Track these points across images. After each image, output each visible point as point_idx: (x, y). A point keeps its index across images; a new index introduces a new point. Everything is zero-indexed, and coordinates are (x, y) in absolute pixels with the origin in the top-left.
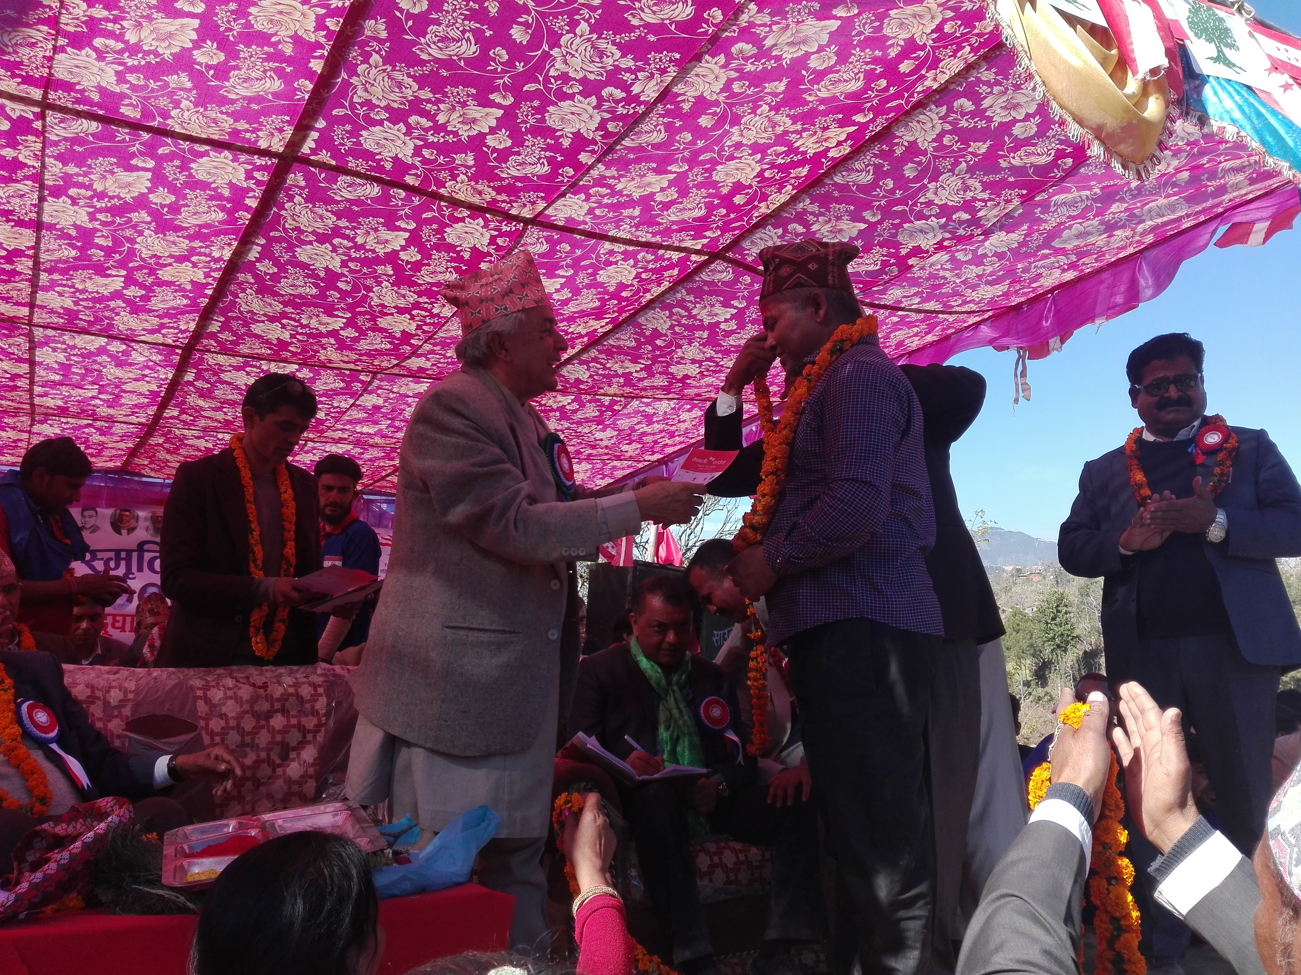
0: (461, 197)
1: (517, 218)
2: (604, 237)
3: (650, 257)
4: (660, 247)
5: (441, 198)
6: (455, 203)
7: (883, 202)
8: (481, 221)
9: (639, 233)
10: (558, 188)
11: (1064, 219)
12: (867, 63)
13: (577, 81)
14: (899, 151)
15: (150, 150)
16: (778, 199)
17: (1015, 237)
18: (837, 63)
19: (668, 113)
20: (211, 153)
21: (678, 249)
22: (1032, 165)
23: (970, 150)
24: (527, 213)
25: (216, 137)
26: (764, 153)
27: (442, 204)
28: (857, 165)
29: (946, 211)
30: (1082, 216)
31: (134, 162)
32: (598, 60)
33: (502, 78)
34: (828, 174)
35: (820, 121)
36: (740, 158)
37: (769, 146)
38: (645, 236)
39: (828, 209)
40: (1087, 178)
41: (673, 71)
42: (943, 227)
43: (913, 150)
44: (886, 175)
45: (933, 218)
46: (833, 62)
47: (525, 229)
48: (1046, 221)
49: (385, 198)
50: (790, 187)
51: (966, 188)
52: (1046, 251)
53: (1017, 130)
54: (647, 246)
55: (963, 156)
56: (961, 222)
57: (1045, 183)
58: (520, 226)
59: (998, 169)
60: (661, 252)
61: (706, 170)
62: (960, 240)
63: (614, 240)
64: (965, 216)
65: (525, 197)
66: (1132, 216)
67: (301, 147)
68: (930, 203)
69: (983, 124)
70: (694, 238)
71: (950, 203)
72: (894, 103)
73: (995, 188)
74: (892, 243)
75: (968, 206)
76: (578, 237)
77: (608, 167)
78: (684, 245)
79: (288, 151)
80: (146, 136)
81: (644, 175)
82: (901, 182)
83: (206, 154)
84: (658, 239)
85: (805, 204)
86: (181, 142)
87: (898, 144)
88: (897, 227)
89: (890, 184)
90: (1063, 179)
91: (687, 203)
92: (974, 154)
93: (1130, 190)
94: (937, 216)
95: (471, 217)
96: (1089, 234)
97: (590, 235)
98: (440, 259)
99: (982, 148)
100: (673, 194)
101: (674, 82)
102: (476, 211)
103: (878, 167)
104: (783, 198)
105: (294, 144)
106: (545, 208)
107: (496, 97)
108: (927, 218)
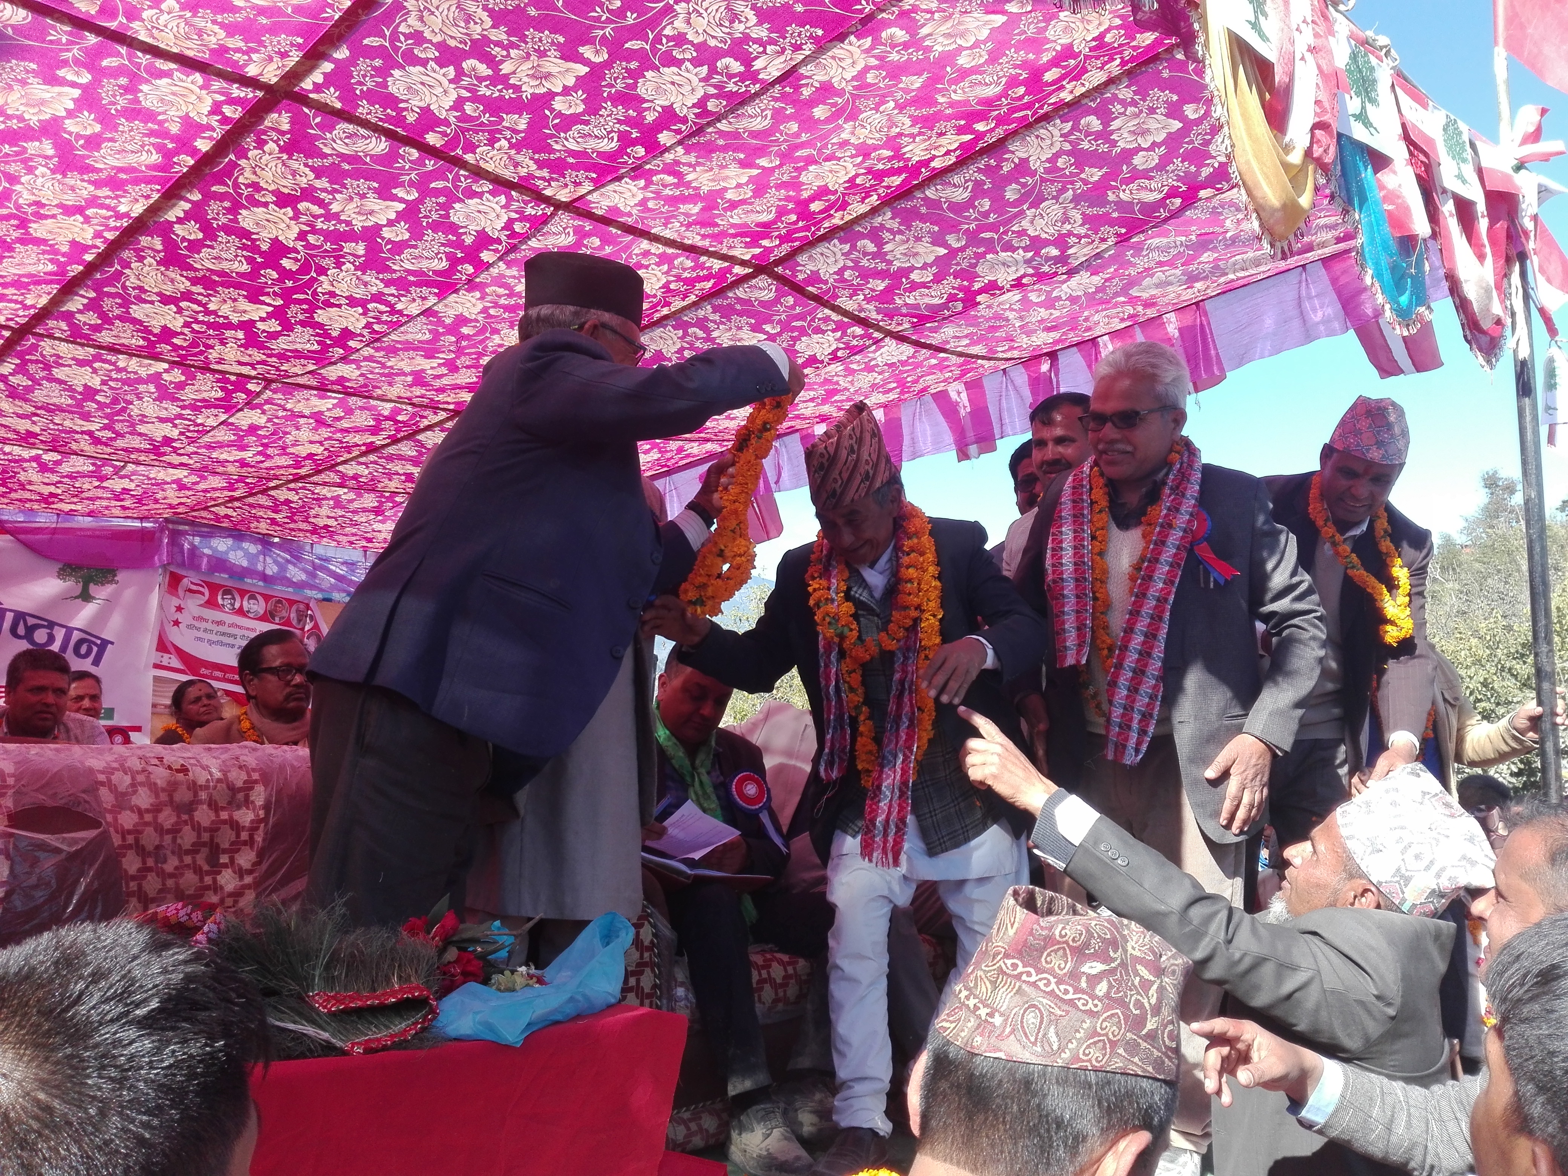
0: (489, 167)
1: (548, 201)
2: (645, 234)
3: (689, 264)
4: (705, 252)
5: (464, 164)
6: (478, 173)
7: (973, 226)
8: (503, 199)
9: (688, 234)
10: (617, 169)
11: (1152, 264)
12: (1016, 67)
13: (693, 45)
14: (1007, 168)
15: (90, 62)
16: (858, 208)
17: (1097, 280)
18: (986, 62)
19: (784, 97)
20: (177, 74)
21: (724, 258)
22: (1140, 201)
23: (1083, 176)
24: (564, 196)
25: (190, 54)
26: (867, 156)
27: (462, 172)
28: (956, 179)
29: (1037, 244)
30: (1171, 263)
31: (61, 73)
32: (727, 24)
33: (603, 28)
34: (921, 186)
35: (940, 126)
36: (839, 159)
37: (876, 148)
38: (693, 238)
39: (909, 228)
40: (1191, 222)
41: (808, 49)
42: (1028, 262)
43: (1023, 168)
44: (984, 194)
45: (1021, 251)
46: (982, 61)
47: (553, 215)
48: (1134, 265)
49: (390, 158)
50: (875, 197)
51: (1066, 219)
52: (1122, 299)
53: (1138, 161)
54: (691, 250)
55: (1072, 183)
56: (1048, 259)
57: (1146, 223)
58: (549, 211)
59: (1105, 203)
60: (703, 259)
61: (796, 169)
62: (1041, 277)
63: (656, 239)
64: (1054, 252)
65: (570, 175)
66: (1217, 267)
67: (301, 80)
68: (1022, 233)
69: (1104, 148)
70: (748, 245)
71: (1044, 236)
72: (1021, 114)
73: (1093, 222)
74: (969, 275)
75: (1061, 241)
76: (614, 231)
77: (688, 152)
78: (732, 253)
79: (282, 83)
80: (92, 39)
81: (726, 167)
82: (999, 203)
83: (168, 74)
84: (706, 243)
85: (886, 218)
86: (140, 54)
87: (1007, 160)
88: (979, 256)
89: (986, 204)
90: (1166, 220)
91: (758, 204)
92: (1085, 182)
93: (1225, 238)
94: (1026, 249)
95: (493, 193)
96: (1170, 284)
97: (629, 230)
98: (434, 241)
99: (1094, 174)
100: (747, 193)
101: (805, 62)
102: (501, 185)
103: (978, 184)
104: (863, 208)
105: (294, 76)
106: (590, 192)
107: (587, 51)
108: (1013, 249)
